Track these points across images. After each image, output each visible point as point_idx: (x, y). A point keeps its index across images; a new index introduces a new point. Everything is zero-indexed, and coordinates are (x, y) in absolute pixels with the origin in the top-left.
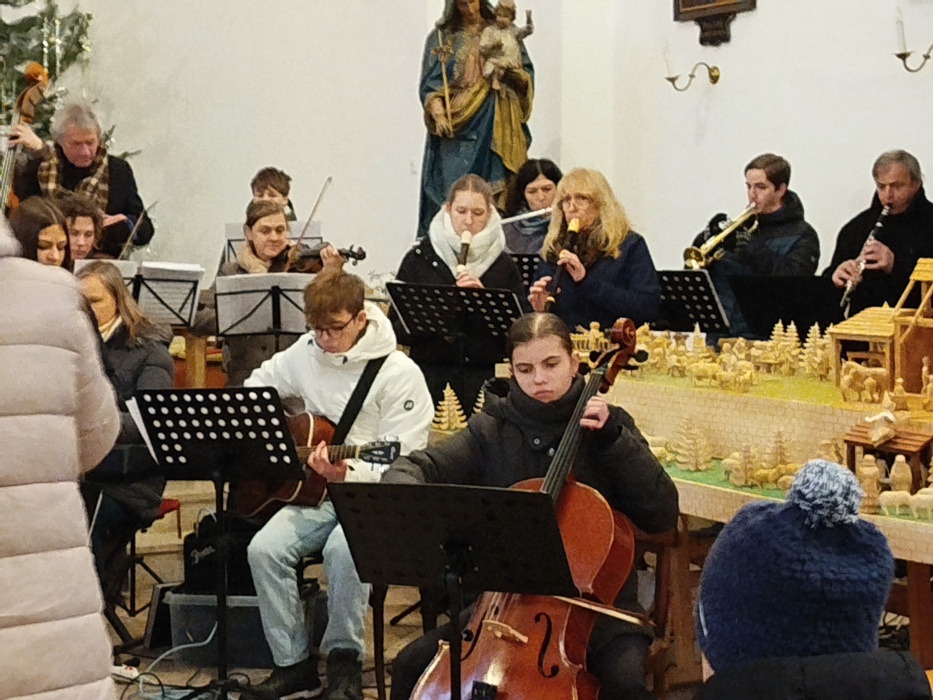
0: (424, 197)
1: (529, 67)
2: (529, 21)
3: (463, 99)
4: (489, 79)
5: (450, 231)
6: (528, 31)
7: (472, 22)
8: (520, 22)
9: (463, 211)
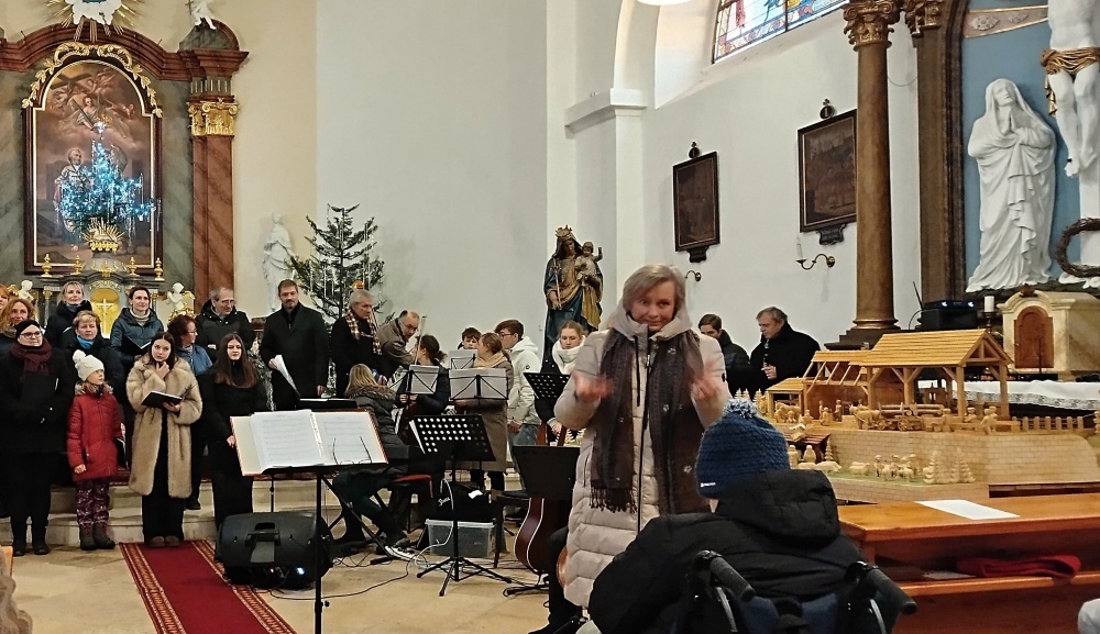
0: (546, 338)
1: (600, 275)
2: (600, 252)
3: (566, 292)
4: (580, 282)
5: (560, 348)
6: (600, 258)
7: (571, 255)
8: (596, 254)
9: (565, 338)
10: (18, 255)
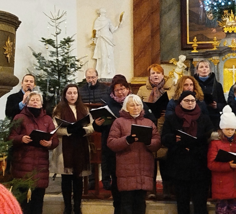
10: (177, 37)
